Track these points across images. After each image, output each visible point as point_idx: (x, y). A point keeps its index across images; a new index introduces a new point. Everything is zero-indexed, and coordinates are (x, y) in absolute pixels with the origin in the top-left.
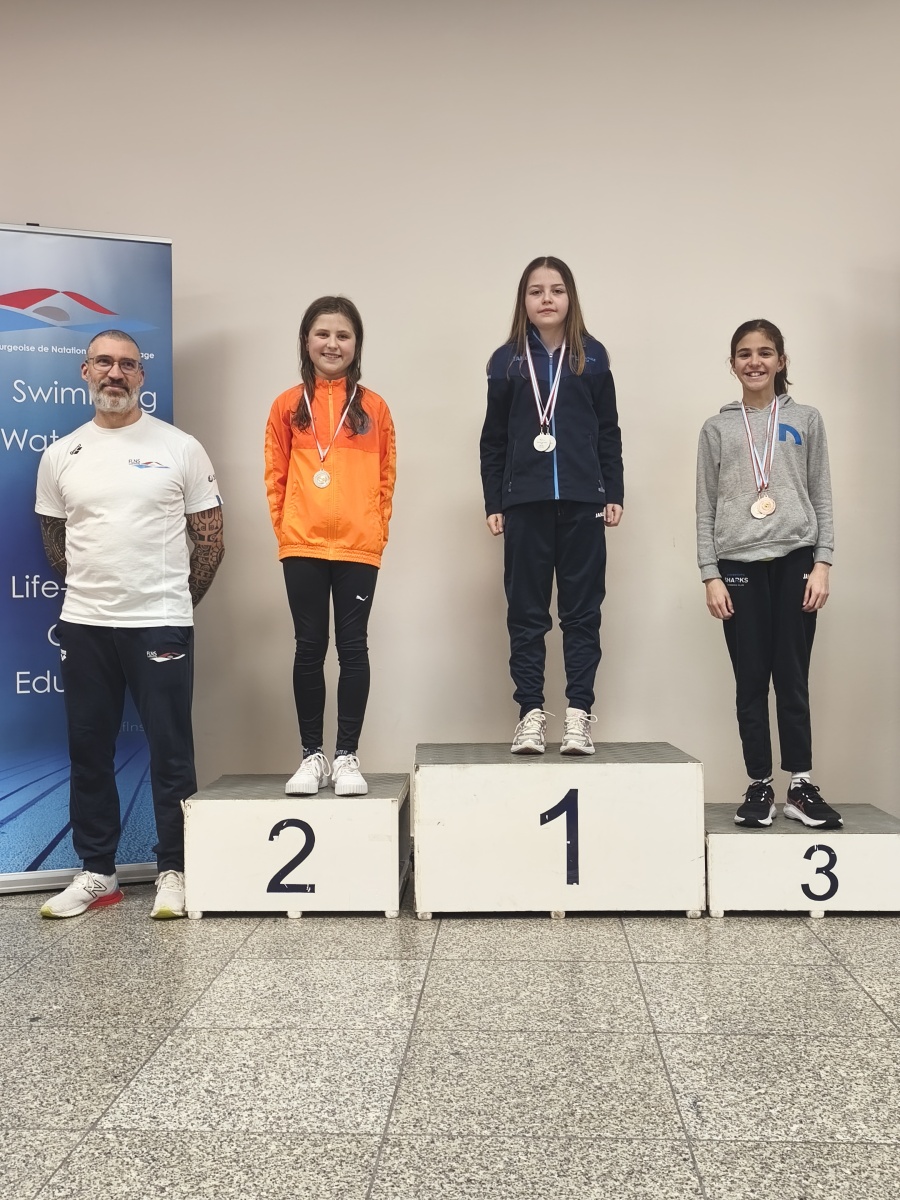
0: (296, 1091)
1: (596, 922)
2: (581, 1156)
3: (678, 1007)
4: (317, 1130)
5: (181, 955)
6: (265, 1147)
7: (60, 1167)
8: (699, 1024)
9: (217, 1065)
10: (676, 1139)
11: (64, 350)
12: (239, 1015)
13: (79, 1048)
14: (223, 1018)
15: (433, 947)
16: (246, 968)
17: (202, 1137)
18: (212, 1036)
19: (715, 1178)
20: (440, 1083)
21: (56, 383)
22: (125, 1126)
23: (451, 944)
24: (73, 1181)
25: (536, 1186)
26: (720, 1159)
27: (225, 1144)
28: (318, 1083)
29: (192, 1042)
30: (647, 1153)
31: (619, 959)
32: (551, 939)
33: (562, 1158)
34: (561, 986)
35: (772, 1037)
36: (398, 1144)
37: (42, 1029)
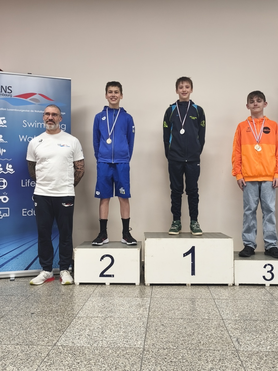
0: (115, 335)
1: (200, 287)
2: (204, 355)
3: (228, 312)
4: (123, 347)
5: (74, 295)
6: (108, 351)
7: (47, 356)
8: (236, 317)
9: (90, 327)
10: (233, 350)
11: (38, 111)
12: (95, 313)
13: (47, 322)
14: (90, 314)
15: (151, 294)
16: (95, 299)
17: (89, 348)
18: (87, 319)
19: (246, 361)
20: (159, 334)
21: (36, 121)
22: (64, 345)
23: (156, 293)
24: (51, 360)
25: (192, 363)
26: (247, 356)
27: (96, 350)
28: (121, 333)
29: (81, 321)
30: (224, 354)
31: (209, 298)
32: (187, 292)
33: (199, 355)
34: (192, 306)
35: (258, 321)
36: (148, 351)
37: (35, 317)
